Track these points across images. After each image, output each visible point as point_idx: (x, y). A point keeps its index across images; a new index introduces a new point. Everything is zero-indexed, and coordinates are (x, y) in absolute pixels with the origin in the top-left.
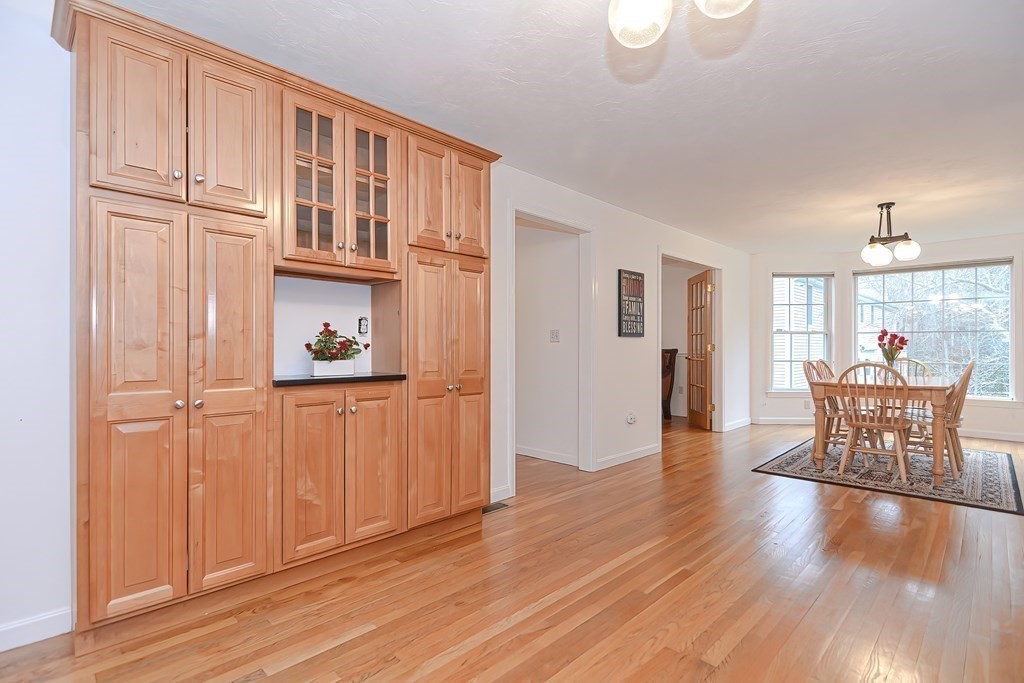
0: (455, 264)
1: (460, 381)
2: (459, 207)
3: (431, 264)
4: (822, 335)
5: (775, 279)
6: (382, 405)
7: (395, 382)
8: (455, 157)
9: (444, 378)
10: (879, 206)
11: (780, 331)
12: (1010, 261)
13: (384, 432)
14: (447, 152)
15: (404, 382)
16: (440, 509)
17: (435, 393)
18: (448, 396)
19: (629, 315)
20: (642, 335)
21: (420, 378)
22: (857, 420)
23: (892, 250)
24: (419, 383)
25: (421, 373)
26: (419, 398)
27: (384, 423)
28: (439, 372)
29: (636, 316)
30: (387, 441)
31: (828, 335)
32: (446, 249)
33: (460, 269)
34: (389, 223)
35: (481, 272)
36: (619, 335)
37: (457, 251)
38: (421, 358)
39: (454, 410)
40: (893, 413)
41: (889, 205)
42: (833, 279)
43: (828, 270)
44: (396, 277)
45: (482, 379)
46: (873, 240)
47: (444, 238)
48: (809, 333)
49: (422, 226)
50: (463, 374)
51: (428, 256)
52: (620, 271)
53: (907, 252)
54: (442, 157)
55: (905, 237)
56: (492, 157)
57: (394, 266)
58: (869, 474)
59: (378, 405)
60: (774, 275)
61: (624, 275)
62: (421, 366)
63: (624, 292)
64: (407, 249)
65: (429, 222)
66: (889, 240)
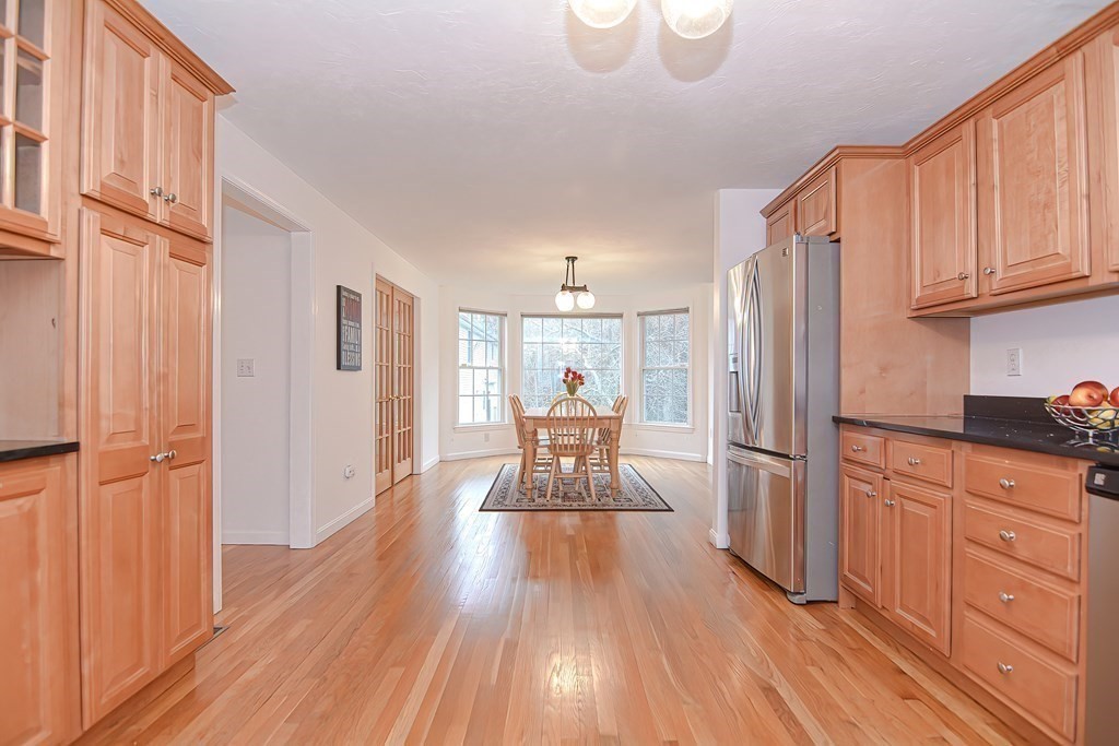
0: (162, 243)
1: (171, 446)
2: (169, 149)
3: (124, 238)
4: (496, 371)
5: (461, 314)
6: (27, 507)
7: (53, 459)
8: (164, 63)
9: (146, 441)
10: (568, 258)
11: (464, 366)
12: (620, 316)
13: (33, 561)
14: (153, 49)
15: (72, 457)
16: (140, 672)
17: (130, 470)
18: (154, 472)
19: (349, 344)
20: (359, 368)
21: (102, 447)
22: (560, 449)
23: (576, 298)
24: (103, 455)
25: (104, 438)
26: (101, 484)
27: (32, 543)
28: (137, 433)
29: (355, 345)
30: (41, 576)
31: (501, 370)
32: (149, 217)
33: (172, 255)
34: (45, 146)
35: (201, 265)
36: (339, 368)
37: (167, 224)
38: (106, 408)
39: (162, 496)
40: (569, 440)
41: (572, 259)
42: (506, 319)
43: (502, 311)
44: (53, 252)
45: (203, 438)
46: (564, 288)
47: (146, 197)
48: (487, 369)
49: (110, 167)
50: (174, 432)
51: (119, 223)
52: (339, 287)
54: (145, 55)
55: (584, 289)
56: (221, 88)
57: (54, 231)
58: (566, 497)
59: (19, 507)
60: (460, 310)
61: (344, 293)
62: (104, 424)
63: (343, 315)
64: (78, 202)
65: (122, 162)
66: (573, 289)
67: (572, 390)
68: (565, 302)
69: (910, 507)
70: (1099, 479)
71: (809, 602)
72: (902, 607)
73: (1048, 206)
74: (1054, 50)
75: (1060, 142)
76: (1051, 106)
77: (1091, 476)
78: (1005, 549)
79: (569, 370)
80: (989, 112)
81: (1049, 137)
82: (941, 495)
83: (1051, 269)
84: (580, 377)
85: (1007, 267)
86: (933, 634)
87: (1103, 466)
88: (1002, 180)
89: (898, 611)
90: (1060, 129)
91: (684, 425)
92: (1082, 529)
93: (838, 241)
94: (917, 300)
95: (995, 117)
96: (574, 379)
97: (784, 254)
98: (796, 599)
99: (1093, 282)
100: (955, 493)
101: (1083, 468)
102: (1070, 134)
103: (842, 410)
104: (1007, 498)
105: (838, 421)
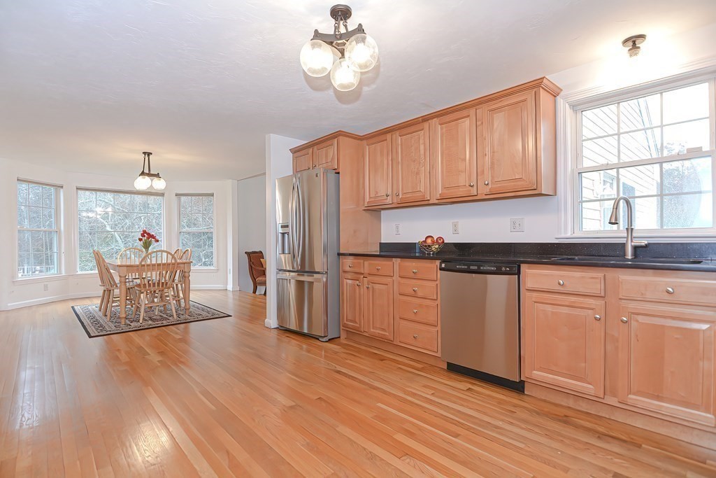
10: (144, 153)
12: (161, 195)
23: (152, 180)
31: (58, 232)
41: (149, 154)
42: (62, 190)
43: (58, 183)
46: (143, 174)
53: (159, 184)
55: (157, 176)
60: (18, 179)
66: (149, 175)
67: (147, 246)
68: (142, 183)
69: (377, 286)
70: (443, 265)
71: (329, 340)
72: (373, 329)
73: (418, 173)
74: (421, 119)
75: (422, 152)
76: (419, 138)
77: (441, 265)
78: (414, 295)
79: (145, 232)
80: (398, 133)
81: (418, 149)
82: (389, 280)
83: (418, 196)
84: (153, 237)
85: (403, 194)
86: (387, 334)
87: (443, 261)
88: (402, 160)
89: (372, 330)
90: (422, 147)
91: (212, 268)
92: (438, 282)
93: (339, 173)
94: (368, 203)
95: (400, 136)
96: (148, 238)
97: (317, 176)
98: (324, 339)
99: (431, 202)
100: (394, 278)
101: (438, 262)
102: (425, 150)
103: (341, 250)
104: (415, 277)
105: (339, 254)
